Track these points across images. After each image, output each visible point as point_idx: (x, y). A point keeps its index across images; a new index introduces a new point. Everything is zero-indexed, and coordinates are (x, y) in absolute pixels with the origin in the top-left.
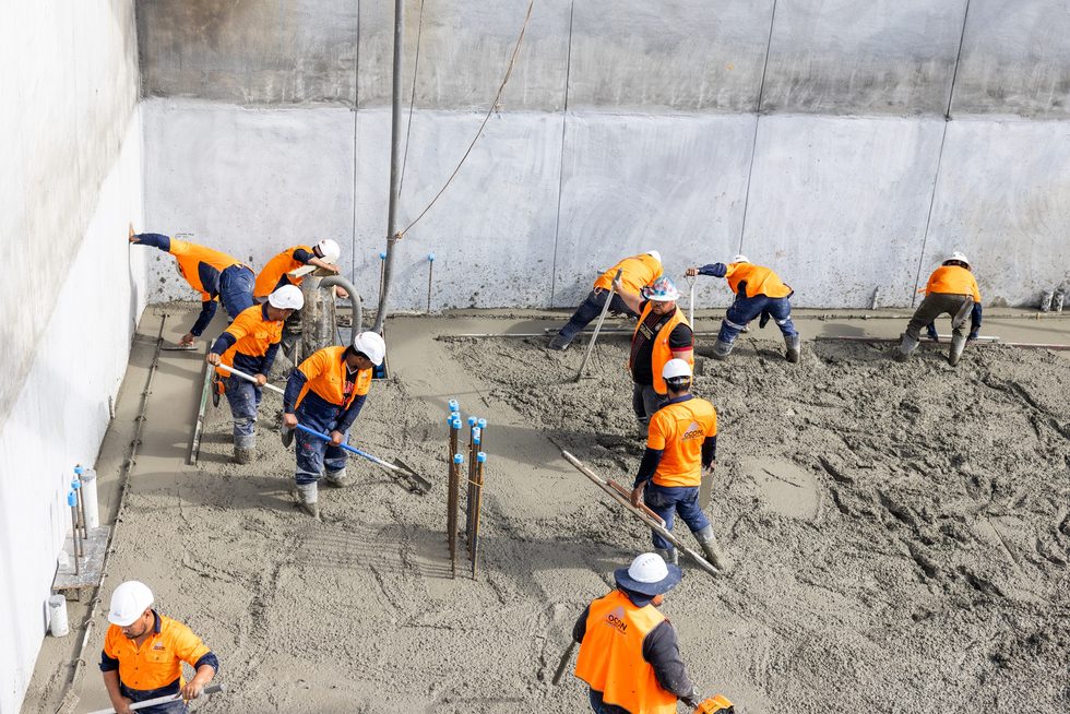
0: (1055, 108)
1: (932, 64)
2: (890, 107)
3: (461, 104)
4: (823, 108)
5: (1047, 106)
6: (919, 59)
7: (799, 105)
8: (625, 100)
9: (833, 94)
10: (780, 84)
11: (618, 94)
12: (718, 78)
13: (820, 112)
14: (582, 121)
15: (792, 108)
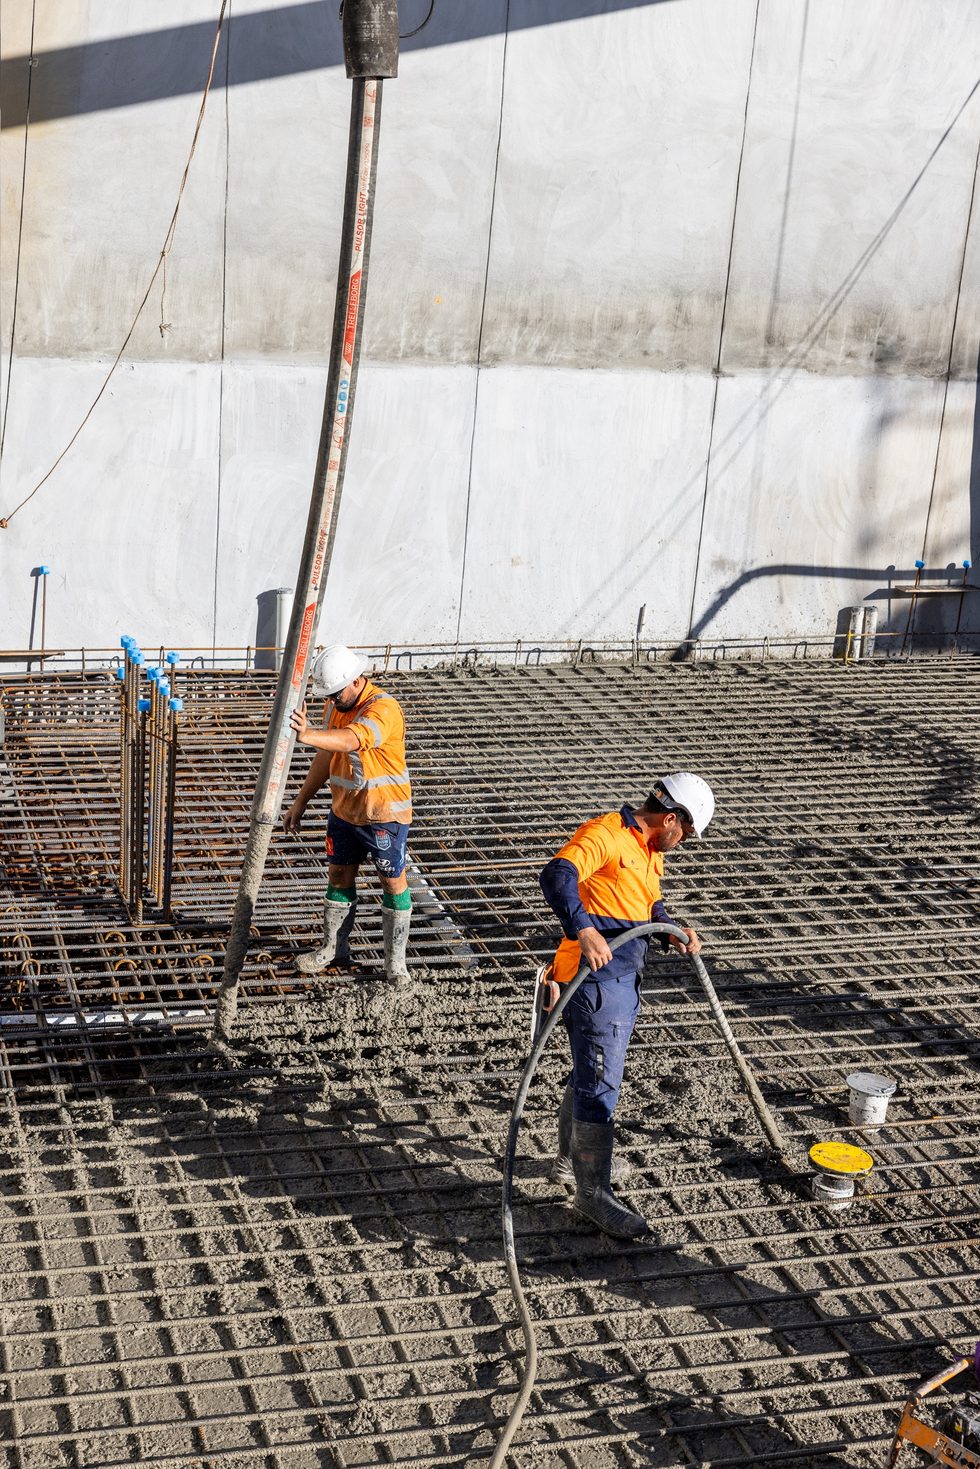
0: (849, 361)
1: (695, 300)
2: (645, 357)
3: (79, 349)
4: (561, 359)
5: (839, 358)
6: (678, 293)
7: (530, 353)
9: (572, 339)
10: (504, 325)
11: (292, 337)
12: (424, 315)
13: (557, 365)
14: (248, 372)
15: (521, 358)
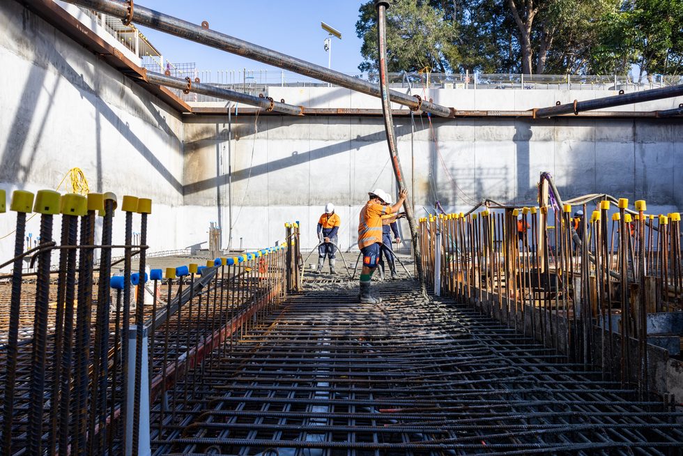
6: (341, 193)
8: (280, 203)
12: (299, 198)
14: (272, 208)
15: (316, 205)
